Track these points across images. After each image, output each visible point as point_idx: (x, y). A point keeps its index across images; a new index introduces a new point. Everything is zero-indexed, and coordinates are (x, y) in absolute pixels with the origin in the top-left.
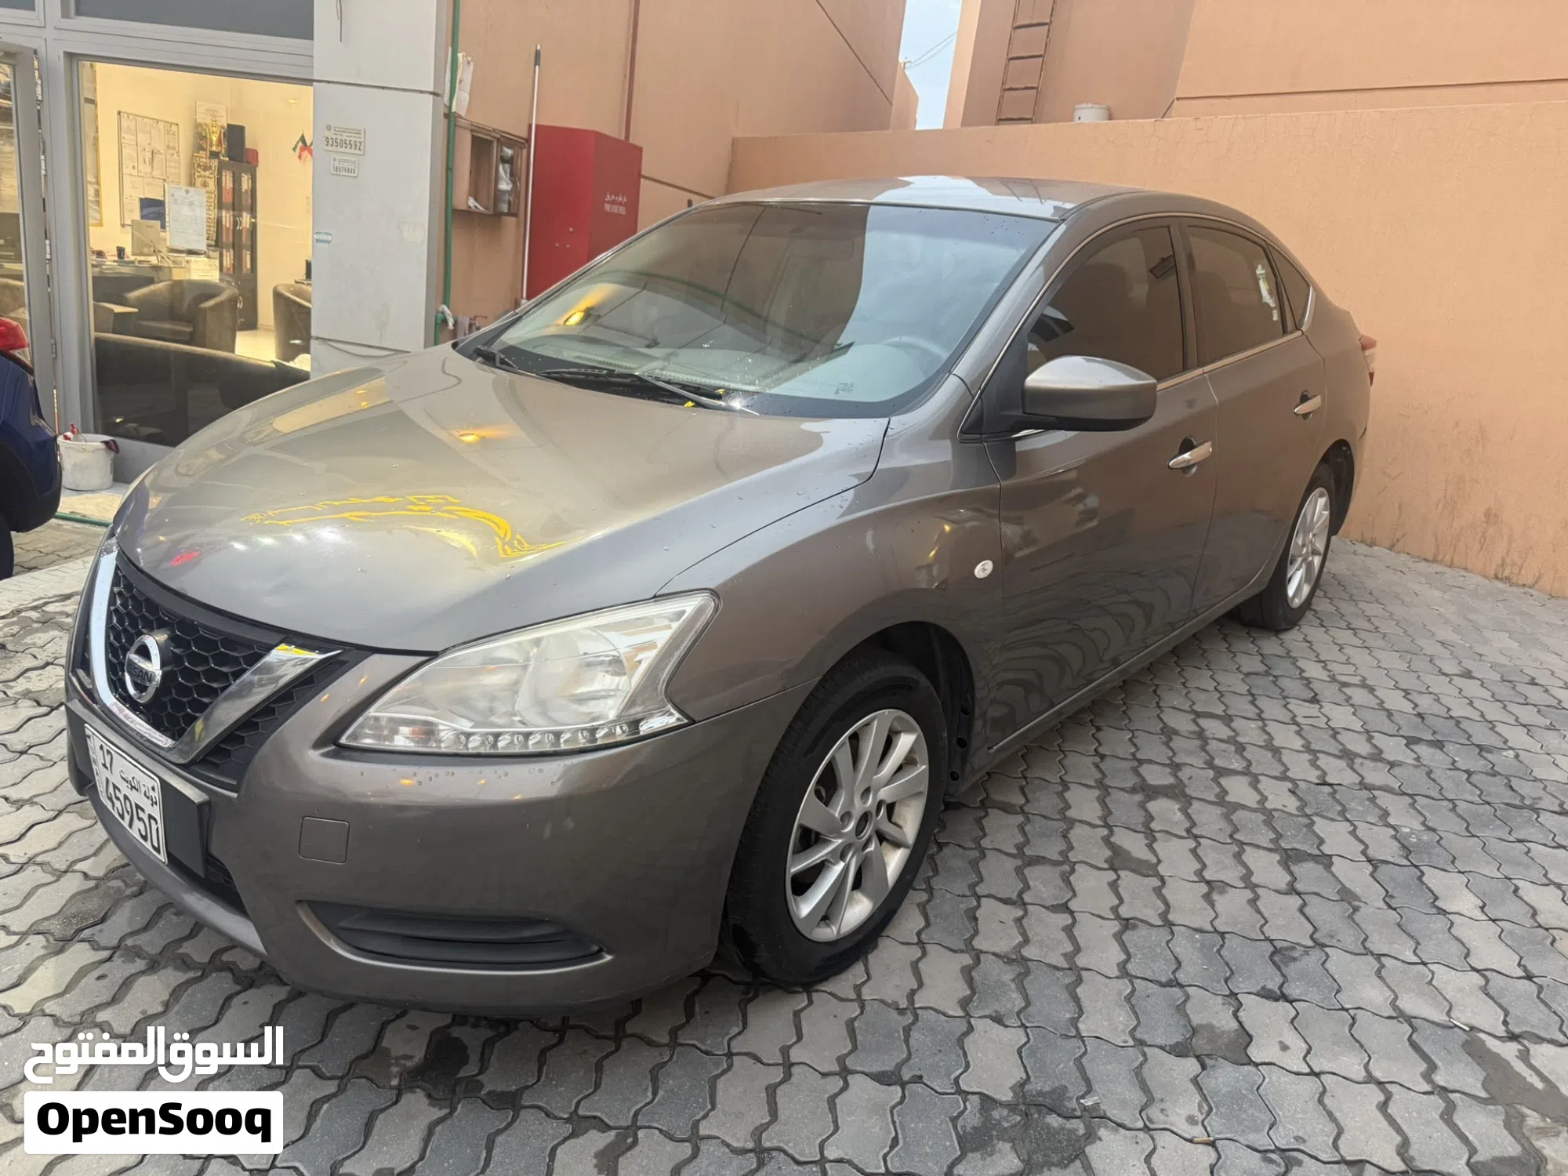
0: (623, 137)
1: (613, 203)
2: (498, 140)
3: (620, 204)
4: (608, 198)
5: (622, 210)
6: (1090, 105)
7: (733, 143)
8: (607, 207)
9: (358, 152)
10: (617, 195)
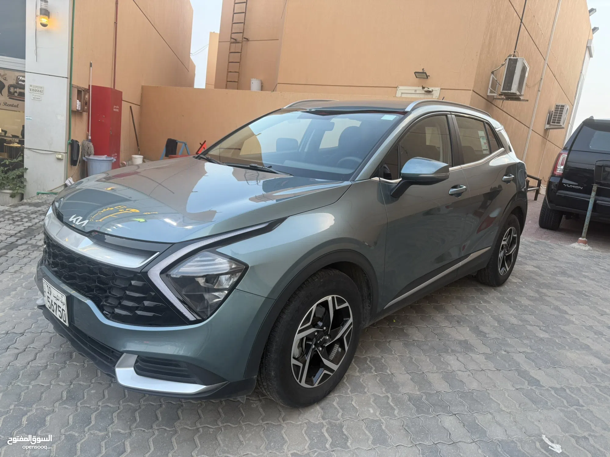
0: (113, 88)
1: (115, 108)
2: (83, 90)
3: (117, 109)
4: (115, 107)
5: (118, 110)
6: (255, 79)
7: (142, 87)
8: (114, 110)
9: (41, 93)
10: (116, 106)
